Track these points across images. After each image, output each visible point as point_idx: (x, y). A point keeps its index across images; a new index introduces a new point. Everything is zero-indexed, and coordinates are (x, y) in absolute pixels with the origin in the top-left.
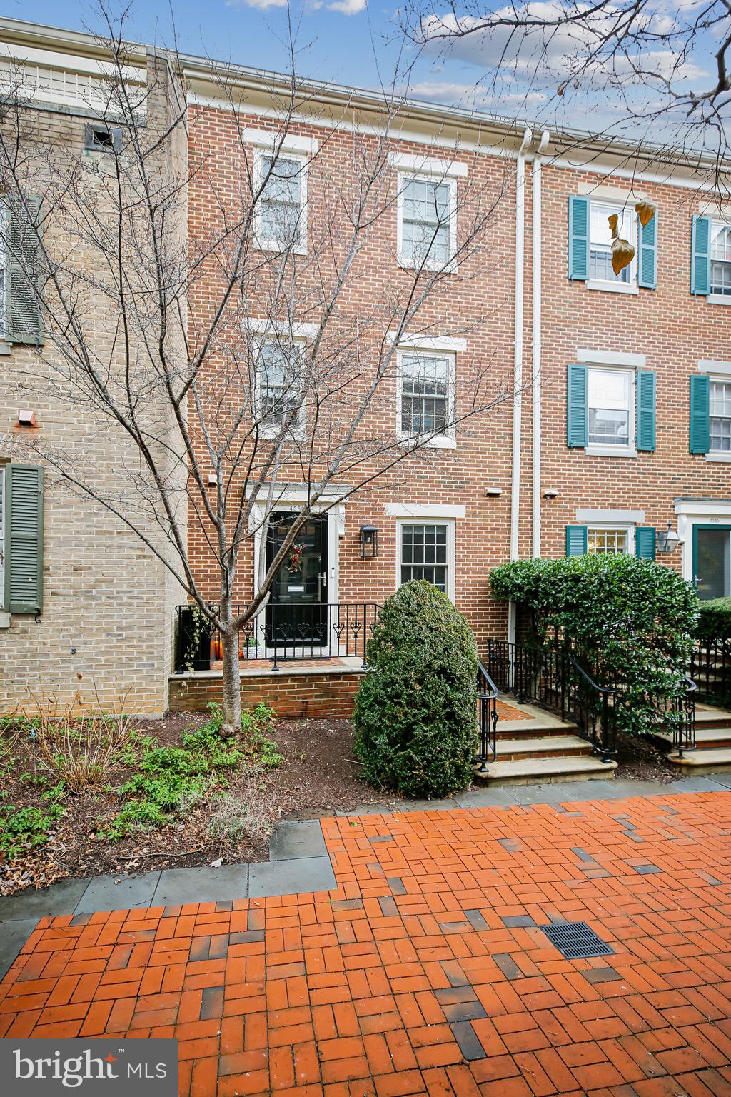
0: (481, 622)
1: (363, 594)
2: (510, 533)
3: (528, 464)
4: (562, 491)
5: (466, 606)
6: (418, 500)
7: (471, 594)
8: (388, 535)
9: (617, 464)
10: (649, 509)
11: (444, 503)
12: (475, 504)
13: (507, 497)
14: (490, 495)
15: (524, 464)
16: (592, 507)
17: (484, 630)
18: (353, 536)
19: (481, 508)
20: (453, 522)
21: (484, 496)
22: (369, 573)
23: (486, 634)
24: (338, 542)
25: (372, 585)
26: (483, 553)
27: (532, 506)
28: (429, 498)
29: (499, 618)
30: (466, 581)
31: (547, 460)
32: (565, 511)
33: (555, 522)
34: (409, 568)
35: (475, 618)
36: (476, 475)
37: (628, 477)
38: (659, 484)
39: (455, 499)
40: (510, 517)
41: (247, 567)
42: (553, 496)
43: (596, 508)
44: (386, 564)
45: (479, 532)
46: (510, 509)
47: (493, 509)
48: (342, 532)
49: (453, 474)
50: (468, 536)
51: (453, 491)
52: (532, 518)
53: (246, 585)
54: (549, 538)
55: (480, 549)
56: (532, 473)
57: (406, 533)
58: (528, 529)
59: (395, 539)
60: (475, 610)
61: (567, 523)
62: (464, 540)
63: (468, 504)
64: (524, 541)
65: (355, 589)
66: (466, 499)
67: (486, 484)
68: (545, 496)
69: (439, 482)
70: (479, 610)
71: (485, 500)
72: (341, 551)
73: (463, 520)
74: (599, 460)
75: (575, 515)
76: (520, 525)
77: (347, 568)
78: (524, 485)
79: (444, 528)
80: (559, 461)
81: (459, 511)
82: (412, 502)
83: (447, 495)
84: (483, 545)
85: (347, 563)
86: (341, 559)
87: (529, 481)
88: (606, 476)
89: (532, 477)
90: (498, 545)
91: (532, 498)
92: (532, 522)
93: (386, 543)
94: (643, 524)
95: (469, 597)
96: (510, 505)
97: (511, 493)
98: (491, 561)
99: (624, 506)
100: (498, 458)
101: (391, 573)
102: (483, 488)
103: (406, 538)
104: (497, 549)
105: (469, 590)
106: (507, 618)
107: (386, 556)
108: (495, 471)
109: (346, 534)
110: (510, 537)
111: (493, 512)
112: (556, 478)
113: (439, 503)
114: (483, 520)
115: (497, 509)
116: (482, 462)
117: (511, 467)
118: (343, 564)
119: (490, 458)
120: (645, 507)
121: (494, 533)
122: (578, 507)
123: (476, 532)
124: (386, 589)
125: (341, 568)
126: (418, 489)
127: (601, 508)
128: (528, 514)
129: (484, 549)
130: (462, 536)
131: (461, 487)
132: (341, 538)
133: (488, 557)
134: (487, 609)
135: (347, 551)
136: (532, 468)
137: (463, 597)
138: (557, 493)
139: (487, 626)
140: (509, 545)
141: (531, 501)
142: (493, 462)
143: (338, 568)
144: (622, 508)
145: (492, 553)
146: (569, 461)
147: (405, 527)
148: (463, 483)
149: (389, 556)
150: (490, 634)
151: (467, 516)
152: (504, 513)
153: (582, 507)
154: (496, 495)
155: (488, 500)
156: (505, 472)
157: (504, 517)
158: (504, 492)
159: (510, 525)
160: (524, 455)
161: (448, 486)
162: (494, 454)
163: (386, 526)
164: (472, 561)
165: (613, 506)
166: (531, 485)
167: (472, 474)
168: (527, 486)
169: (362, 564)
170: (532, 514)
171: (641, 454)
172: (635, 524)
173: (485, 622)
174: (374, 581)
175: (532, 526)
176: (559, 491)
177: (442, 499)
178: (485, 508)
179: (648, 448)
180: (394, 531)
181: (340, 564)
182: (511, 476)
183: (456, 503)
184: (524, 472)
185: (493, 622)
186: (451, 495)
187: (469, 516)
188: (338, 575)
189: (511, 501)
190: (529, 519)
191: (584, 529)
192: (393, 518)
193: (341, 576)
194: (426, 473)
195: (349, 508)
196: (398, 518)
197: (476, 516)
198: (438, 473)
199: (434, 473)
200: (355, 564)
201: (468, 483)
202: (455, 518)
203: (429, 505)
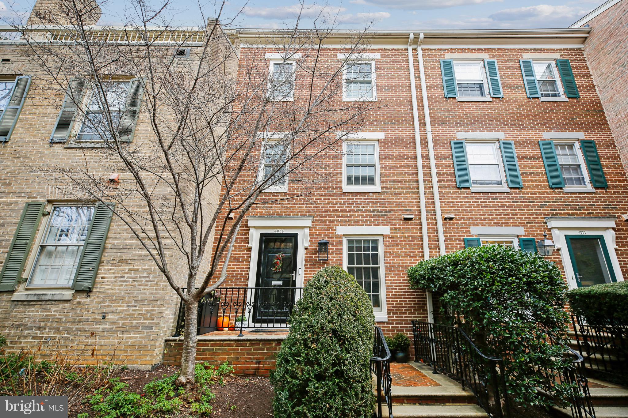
0: (406, 307)
2: (422, 244)
3: (431, 199)
4: (458, 215)
5: (394, 295)
6: (357, 223)
7: (397, 286)
8: (338, 246)
9: (496, 197)
10: (527, 226)
11: (375, 225)
12: (396, 225)
13: (418, 220)
14: (406, 219)
15: (428, 199)
16: (482, 225)
17: (409, 314)
18: (314, 247)
19: (400, 228)
20: (382, 237)
21: (401, 220)
23: (411, 317)
24: (304, 251)
26: (404, 257)
27: (436, 225)
28: (364, 222)
29: (419, 304)
30: (393, 277)
31: (444, 196)
32: (461, 228)
33: (455, 236)
34: (353, 268)
35: (402, 304)
36: (396, 207)
37: (506, 205)
38: (530, 208)
39: (382, 222)
40: (422, 233)
41: (246, 268)
42: (451, 219)
43: (485, 225)
45: (400, 244)
46: (421, 228)
47: (409, 228)
48: (307, 245)
49: (380, 207)
50: (393, 246)
51: (381, 217)
52: (437, 233)
53: (244, 279)
54: (452, 247)
55: (401, 254)
56: (434, 205)
57: (351, 245)
58: (436, 241)
59: (342, 249)
60: (401, 298)
61: (464, 236)
62: (390, 249)
63: (391, 225)
64: (433, 249)
66: (389, 222)
67: (403, 212)
68: (445, 219)
69: (371, 212)
71: (403, 223)
72: (306, 257)
73: (388, 235)
74: (482, 195)
75: (469, 231)
76: (429, 238)
77: (310, 268)
78: (430, 212)
79: (376, 242)
80: (452, 197)
81: (386, 230)
82: (353, 225)
83: (377, 220)
84: (404, 252)
85: (310, 265)
86: (306, 262)
87: (433, 210)
88: (489, 205)
89: (434, 207)
90: (415, 252)
91: (436, 220)
92: (438, 236)
93: (336, 252)
94: (524, 236)
95: (396, 289)
96: (421, 225)
97: (421, 218)
98: (410, 263)
99: (507, 224)
100: (410, 197)
102: (401, 215)
103: (350, 249)
104: (414, 255)
105: (396, 283)
106: (426, 304)
107: (336, 260)
108: (408, 204)
109: (309, 246)
110: (422, 247)
111: (408, 231)
112: (452, 207)
113: (371, 225)
114: (402, 236)
115: (412, 228)
116: (399, 199)
117: (419, 202)
118: (307, 265)
119: (405, 197)
120: (523, 224)
121: (411, 244)
122: (471, 225)
123: (398, 244)
125: (305, 268)
126: (357, 217)
127: (489, 226)
128: (435, 231)
129: (405, 254)
130: (388, 246)
131: (385, 215)
132: (306, 249)
133: (408, 260)
134: (410, 298)
135: (310, 257)
136: (434, 202)
137: (392, 289)
138: (453, 216)
139: (411, 310)
140: (423, 252)
141: (436, 223)
142: (406, 199)
143: (303, 268)
144: (505, 226)
145: (410, 257)
146: (460, 197)
147: (349, 242)
148: (386, 212)
149: (338, 260)
150: (414, 317)
151: (391, 233)
152: (417, 230)
153: (474, 225)
154: (411, 219)
156: (415, 205)
157: (417, 233)
158: (415, 217)
159: (422, 239)
160: (428, 194)
161: (377, 215)
162: (406, 194)
163: (335, 241)
164: (396, 263)
165: (498, 224)
166: (435, 212)
167: (392, 207)
168: (432, 213)
169: (320, 265)
170: (437, 231)
171: (513, 190)
172: (518, 236)
173: (409, 307)
175: (438, 239)
176: (455, 215)
177: (373, 222)
178: (403, 228)
179: (518, 186)
180: (342, 244)
181: (305, 265)
182: (420, 207)
183: (383, 225)
184: (429, 204)
185: (415, 307)
186: (379, 220)
187: (392, 233)
188: (303, 273)
189: (421, 223)
190: (436, 234)
191: (478, 240)
192: (341, 235)
193: (305, 274)
194: (362, 207)
195: (312, 230)
196: (344, 235)
197: (397, 233)
198: (370, 207)
199: (367, 207)
200: (315, 265)
201: (391, 212)
202: (382, 235)
203: (364, 227)
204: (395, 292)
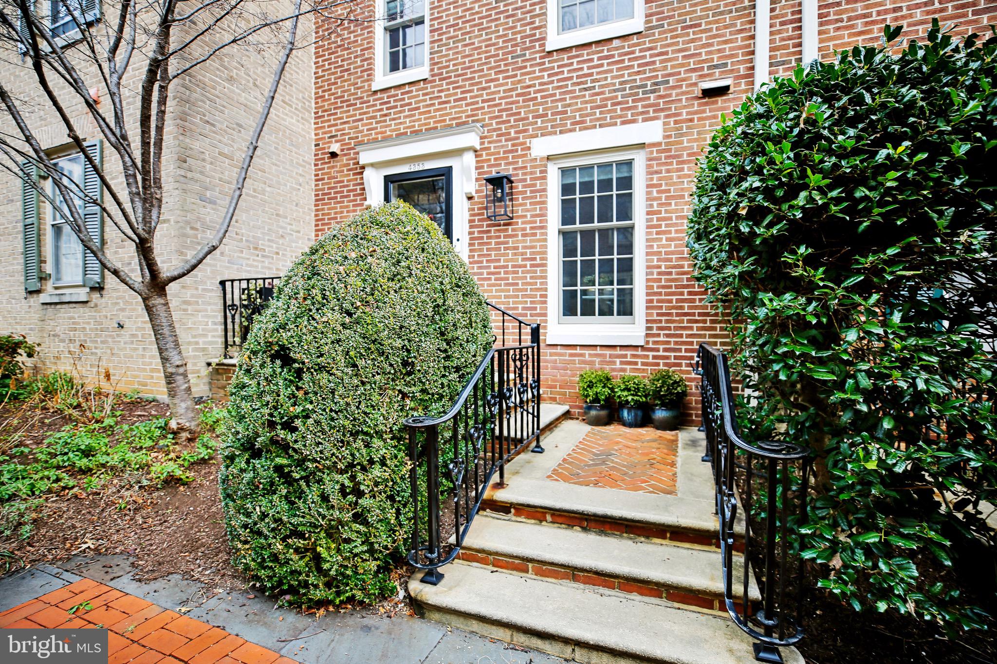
0: (693, 314)
1: (499, 273)
3: (792, 23)
5: (664, 287)
6: (581, 125)
7: (674, 267)
8: (536, 186)
11: (623, 123)
12: (679, 115)
13: (746, 91)
14: (709, 93)
15: (782, 23)
17: (698, 329)
19: (691, 120)
20: (643, 152)
22: (507, 243)
24: (466, 204)
25: (512, 260)
28: (598, 119)
30: (663, 246)
34: (573, 233)
35: (682, 308)
39: (642, 113)
44: (532, 228)
45: (688, 162)
47: (716, 117)
48: (471, 190)
49: (638, 73)
50: (668, 171)
51: (641, 100)
56: (800, 36)
57: (566, 180)
59: (547, 190)
60: (682, 294)
62: (661, 179)
63: (667, 116)
65: (489, 267)
66: (662, 110)
67: (701, 76)
69: (615, 91)
70: (690, 293)
71: (700, 105)
72: (471, 215)
73: (659, 144)
77: (479, 238)
78: (783, 63)
79: (628, 166)
81: (652, 132)
82: (571, 131)
83: (629, 108)
85: (479, 232)
86: (471, 227)
87: (794, 53)
89: (800, 44)
93: (531, 197)
95: (670, 273)
97: (752, 83)
100: (726, 28)
101: (539, 240)
102: (695, 84)
103: (566, 188)
105: (670, 260)
107: (532, 216)
108: (719, 51)
109: (476, 191)
111: (713, 125)
113: (615, 124)
114: (696, 140)
116: (693, 40)
117: (753, 36)
118: (473, 233)
119: (710, 30)
123: (683, 162)
124: (532, 266)
126: (580, 110)
130: (657, 172)
131: (653, 92)
132: (470, 198)
135: (479, 214)
136: (800, 28)
137: (659, 273)
139: (705, 322)
142: (716, 36)
143: (466, 239)
147: (564, 171)
148: (656, 84)
149: (536, 215)
151: (665, 137)
154: (724, 90)
155: (706, 104)
156: (740, 48)
158: (736, 85)
160: (782, 8)
162: (717, 22)
163: (531, 173)
164: (676, 211)
167: (673, 68)
168: (790, 62)
169: (499, 231)
173: (700, 314)
174: (515, 254)
177: (620, 117)
178: (699, 119)
180: (545, 177)
181: (469, 233)
182: (753, 53)
183: (645, 120)
184: (782, 39)
187: (669, 136)
188: (467, 249)
192: (542, 159)
193: (471, 251)
194: (593, 81)
195: (481, 155)
196: (549, 158)
197: (682, 135)
198: (613, 78)
199: (606, 79)
200: (489, 231)
201: (667, 82)
202: (642, 146)
203: (598, 130)
204: (667, 280)
